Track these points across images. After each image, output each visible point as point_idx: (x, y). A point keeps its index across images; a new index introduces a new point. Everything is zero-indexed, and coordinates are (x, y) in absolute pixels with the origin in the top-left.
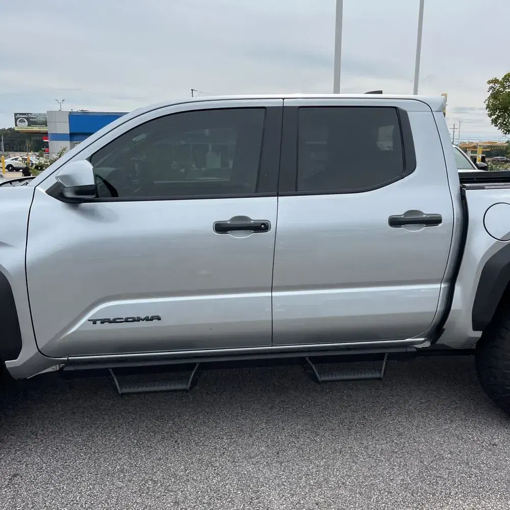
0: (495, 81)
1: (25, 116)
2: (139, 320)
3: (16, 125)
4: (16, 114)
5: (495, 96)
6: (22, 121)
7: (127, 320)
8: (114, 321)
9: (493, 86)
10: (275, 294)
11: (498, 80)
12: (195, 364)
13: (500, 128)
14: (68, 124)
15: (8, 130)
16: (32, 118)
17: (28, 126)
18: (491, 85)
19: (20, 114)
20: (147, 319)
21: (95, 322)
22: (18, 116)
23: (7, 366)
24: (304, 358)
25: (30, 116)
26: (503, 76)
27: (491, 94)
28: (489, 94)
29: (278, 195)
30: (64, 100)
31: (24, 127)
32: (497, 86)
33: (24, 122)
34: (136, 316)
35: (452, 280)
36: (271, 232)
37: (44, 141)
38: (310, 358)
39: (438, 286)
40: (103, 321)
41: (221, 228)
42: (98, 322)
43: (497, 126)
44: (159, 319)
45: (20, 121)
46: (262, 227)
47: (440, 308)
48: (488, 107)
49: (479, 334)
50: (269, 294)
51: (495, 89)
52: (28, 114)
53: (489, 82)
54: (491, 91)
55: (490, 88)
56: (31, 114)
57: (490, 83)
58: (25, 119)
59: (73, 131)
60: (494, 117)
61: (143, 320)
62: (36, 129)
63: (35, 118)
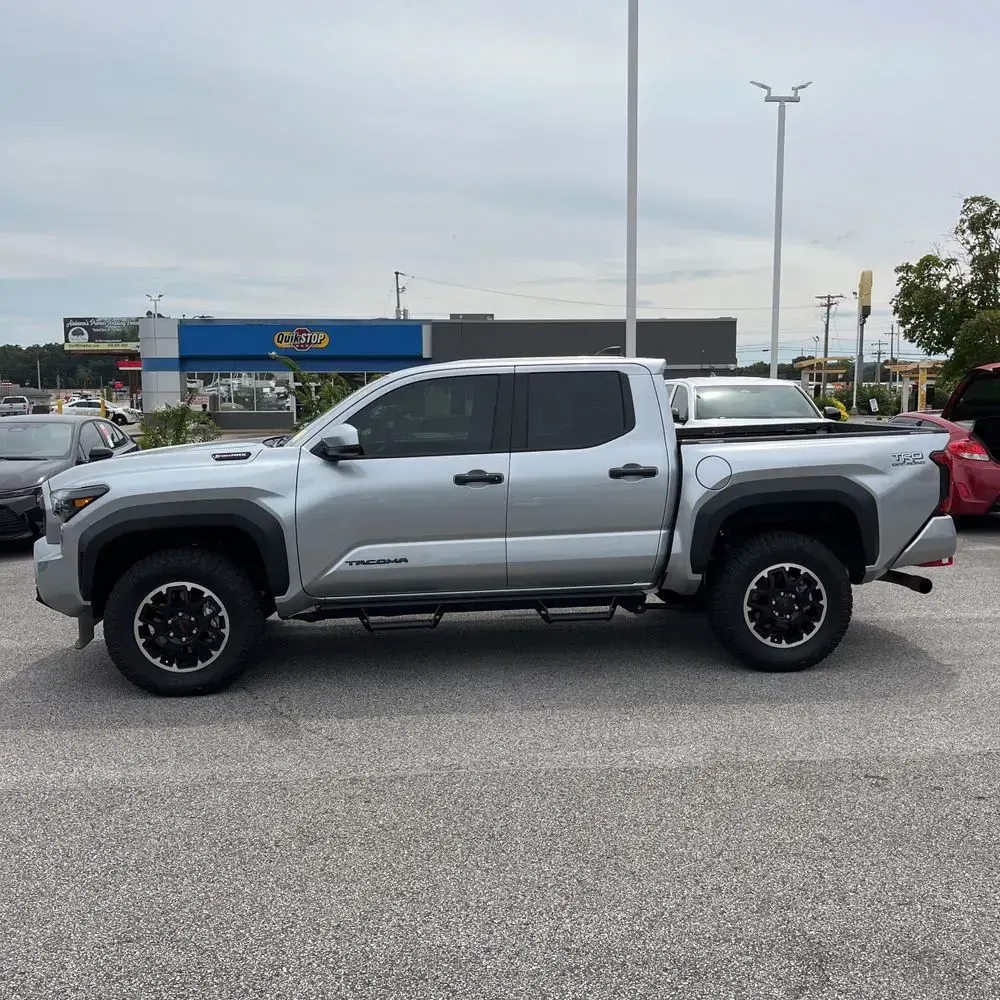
0: (907, 268)
1: (84, 324)
2: (389, 561)
3: (67, 341)
4: (66, 321)
5: (907, 293)
6: (77, 333)
7: (378, 562)
8: (368, 563)
9: (905, 275)
10: (508, 539)
11: (911, 267)
12: (437, 605)
13: (918, 345)
14: (177, 341)
15: (44, 347)
16: (97, 327)
17: (89, 341)
18: (901, 274)
19: (74, 320)
20: (396, 561)
21: (350, 564)
22: (71, 324)
23: (276, 602)
24: (537, 601)
25: (92, 323)
26: (918, 261)
27: (902, 290)
28: (898, 290)
29: (510, 452)
30: (161, 296)
31: (80, 343)
32: (912, 276)
33: (83, 334)
34: (386, 559)
35: (672, 527)
36: (505, 483)
37: (121, 369)
38: (543, 601)
39: (658, 532)
40: (358, 563)
41: (460, 480)
42: (354, 564)
43: (914, 341)
44: (406, 561)
45: (74, 334)
46: (496, 479)
47: (661, 552)
48: (896, 310)
49: (699, 577)
50: (503, 540)
51: (907, 280)
52: (89, 319)
53: (898, 270)
54: (901, 285)
55: (900, 280)
56: (95, 319)
57: (900, 271)
58: (83, 329)
59: (186, 354)
60: (908, 327)
61: (392, 562)
62: (103, 346)
63: (103, 327)
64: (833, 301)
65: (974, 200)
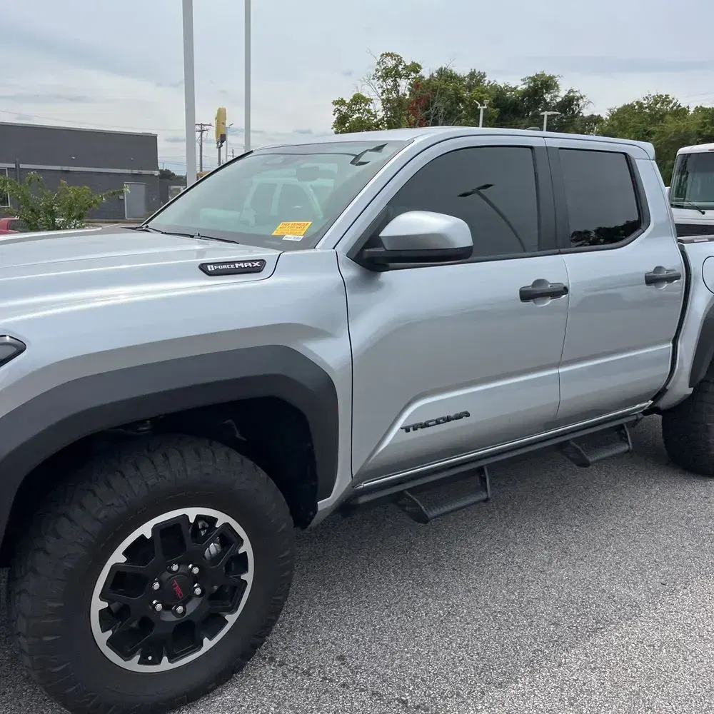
0: (341, 102)
2: (448, 419)
5: (342, 121)
7: (438, 422)
9: (339, 108)
10: (561, 370)
11: (345, 101)
21: (407, 430)
27: (337, 118)
28: (334, 118)
32: (344, 109)
40: (416, 428)
41: (525, 295)
42: (411, 429)
44: (467, 414)
50: (555, 371)
51: (341, 112)
54: (336, 115)
55: (335, 112)
57: (336, 104)
61: (453, 419)
64: (205, 128)
65: (388, 55)
